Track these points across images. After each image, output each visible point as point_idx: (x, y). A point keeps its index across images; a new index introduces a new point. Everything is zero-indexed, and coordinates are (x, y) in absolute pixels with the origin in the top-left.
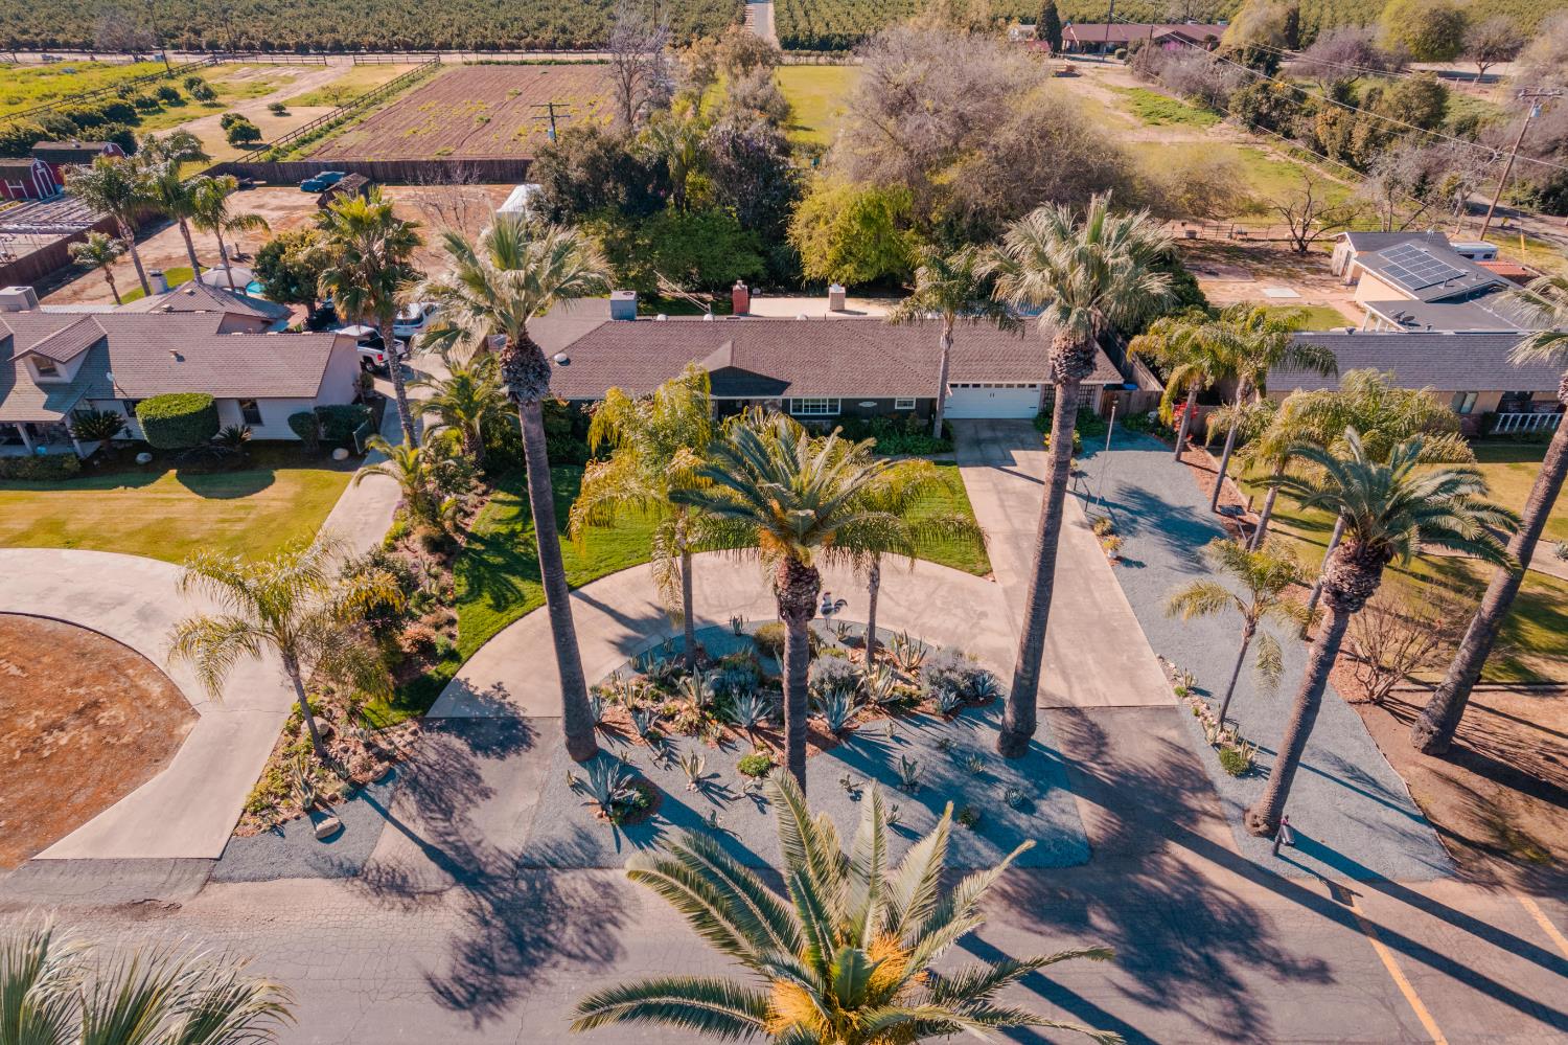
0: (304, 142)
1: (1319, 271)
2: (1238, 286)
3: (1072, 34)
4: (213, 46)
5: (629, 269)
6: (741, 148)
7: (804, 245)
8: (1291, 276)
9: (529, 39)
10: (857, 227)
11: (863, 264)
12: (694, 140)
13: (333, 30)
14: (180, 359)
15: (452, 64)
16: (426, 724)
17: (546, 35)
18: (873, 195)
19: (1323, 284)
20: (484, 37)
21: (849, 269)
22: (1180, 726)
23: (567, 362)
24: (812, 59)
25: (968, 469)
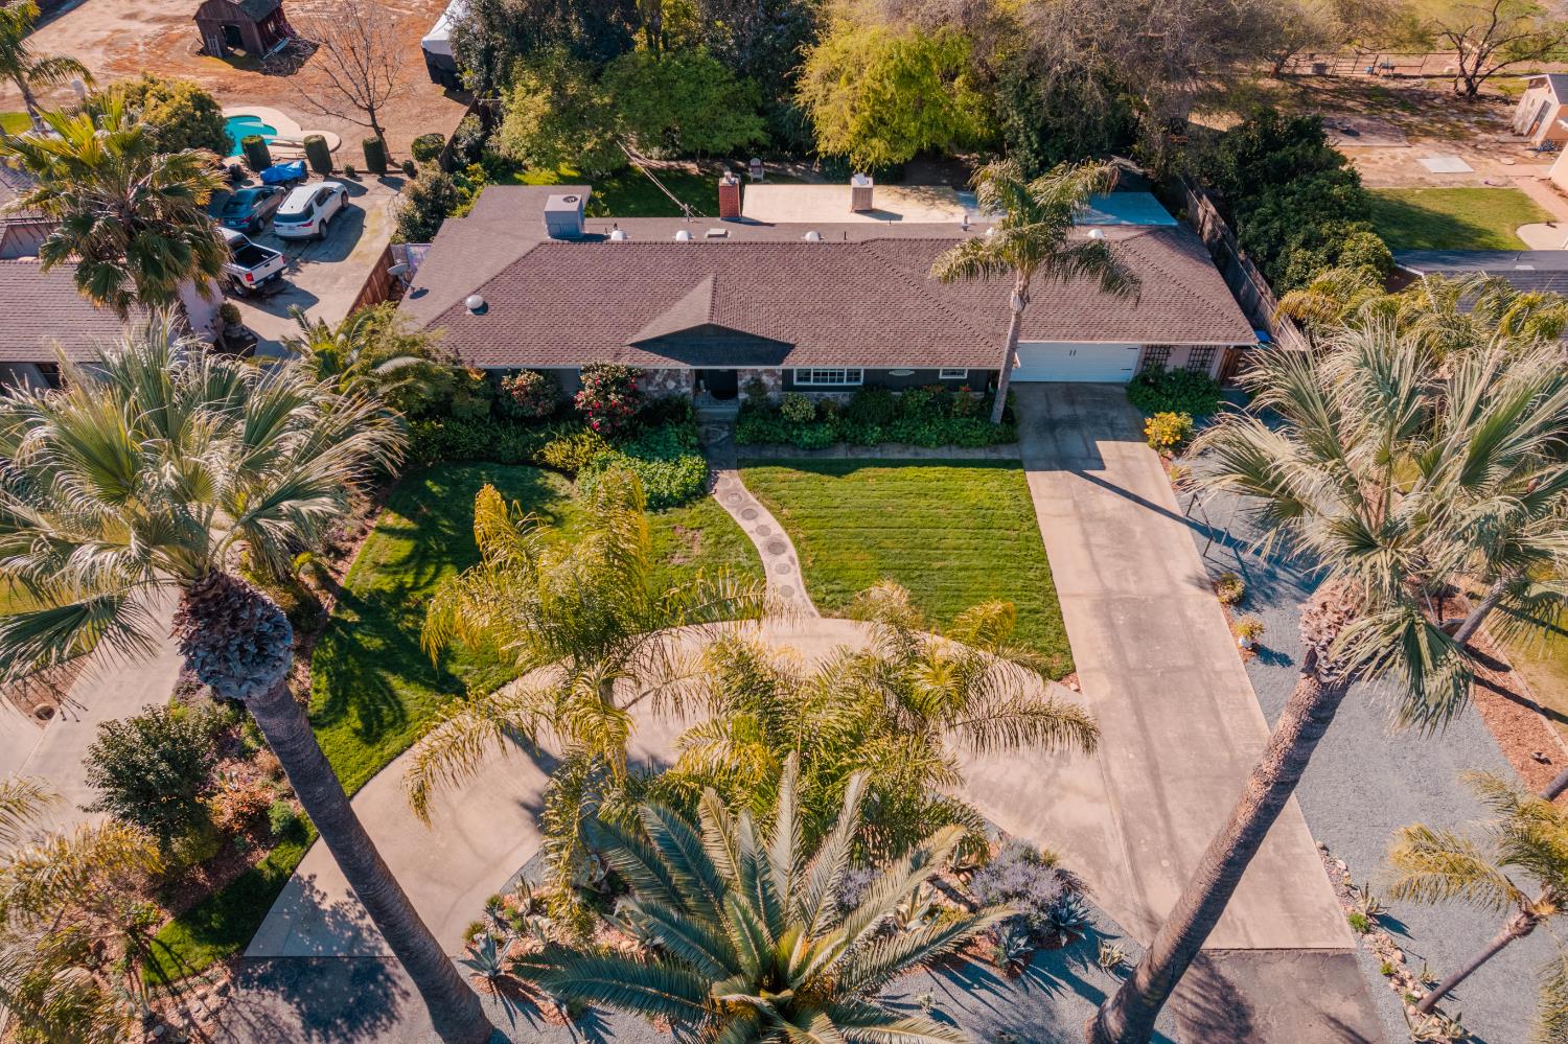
1: (1493, 127)
2: (1388, 153)
5: (583, 139)
7: (818, 110)
8: (1457, 137)
10: (892, 88)
11: (898, 138)
16: (243, 972)
19: (1501, 149)
21: (879, 144)
23: (482, 309)
25: (1038, 474)
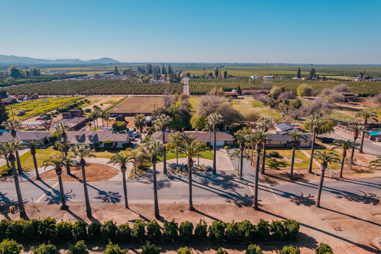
0: (108, 110)
3: (244, 92)
4: (85, 94)
6: (183, 111)
7: (192, 124)
9: (143, 92)
10: (199, 121)
12: (176, 110)
13: (107, 91)
14: (107, 137)
15: (130, 97)
16: (147, 172)
17: (147, 92)
18: (202, 117)
20: (135, 92)
21: (198, 127)
22: (234, 172)
23: (160, 137)
24: (195, 96)
